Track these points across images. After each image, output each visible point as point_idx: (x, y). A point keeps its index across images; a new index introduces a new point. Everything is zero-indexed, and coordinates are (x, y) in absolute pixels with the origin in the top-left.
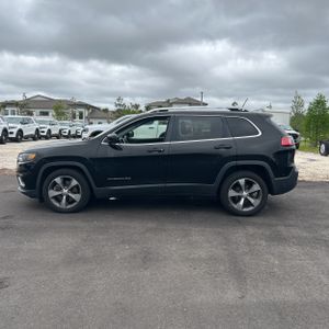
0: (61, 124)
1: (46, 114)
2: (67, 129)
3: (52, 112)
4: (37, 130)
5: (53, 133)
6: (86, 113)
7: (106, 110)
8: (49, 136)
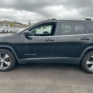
0: (11, 29)
1: (7, 26)
2: (13, 30)
3: (9, 25)
4: (3, 30)
5: (8, 31)
6: (19, 26)
7: (25, 25)
8: (7, 32)
